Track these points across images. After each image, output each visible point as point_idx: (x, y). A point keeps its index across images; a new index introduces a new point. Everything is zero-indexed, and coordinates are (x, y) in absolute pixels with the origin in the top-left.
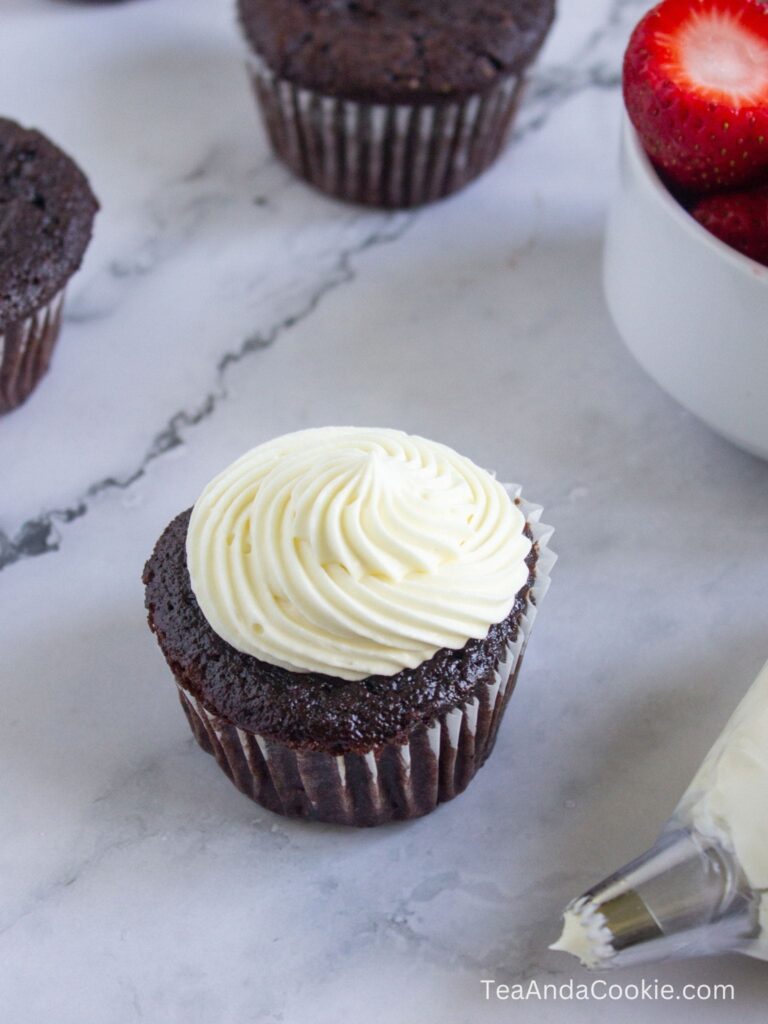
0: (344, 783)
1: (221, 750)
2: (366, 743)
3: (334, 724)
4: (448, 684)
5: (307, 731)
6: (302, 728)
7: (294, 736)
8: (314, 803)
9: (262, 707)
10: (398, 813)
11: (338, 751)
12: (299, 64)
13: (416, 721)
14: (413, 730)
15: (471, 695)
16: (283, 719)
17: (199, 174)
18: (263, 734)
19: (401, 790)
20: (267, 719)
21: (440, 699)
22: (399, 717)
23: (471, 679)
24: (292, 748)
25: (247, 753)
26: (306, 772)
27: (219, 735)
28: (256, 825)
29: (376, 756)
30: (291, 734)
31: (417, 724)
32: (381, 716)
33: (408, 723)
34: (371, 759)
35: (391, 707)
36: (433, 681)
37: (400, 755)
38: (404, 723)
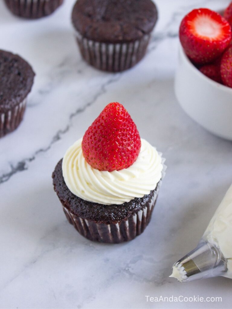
0: (110, 232)
1: (75, 224)
2: (116, 221)
3: (107, 216)
4: (138, 203)
5: (100, 218)
6: (98, 217)
7: (96, 220)
8: (102, 238)
9: (87, 212)
10: (125, 239)
11: (108, 223)
12: (89, 34)
13: (130, 214)
14: (129, 217)
15: (145, 206)
16: (93, 215)
17: (62, 65)
18: (87, 219)
19: (126, 233)
20: (88, 215)
21: (136, 208)
22: (125, 213)
23: (145, 202)
24: (96, 223)
25: (83, 224)
26: (99, 229)
27: (75, 220)
28: (86, 244)
29: (119, 224)
30: (95, 219)
31: (130, 215)
32: (120, 213)
33: (128, 215)
34: (117, 225)
35: (123, 210)
36: (134, 203)
37: (126, 224)
38: (127, 215)
